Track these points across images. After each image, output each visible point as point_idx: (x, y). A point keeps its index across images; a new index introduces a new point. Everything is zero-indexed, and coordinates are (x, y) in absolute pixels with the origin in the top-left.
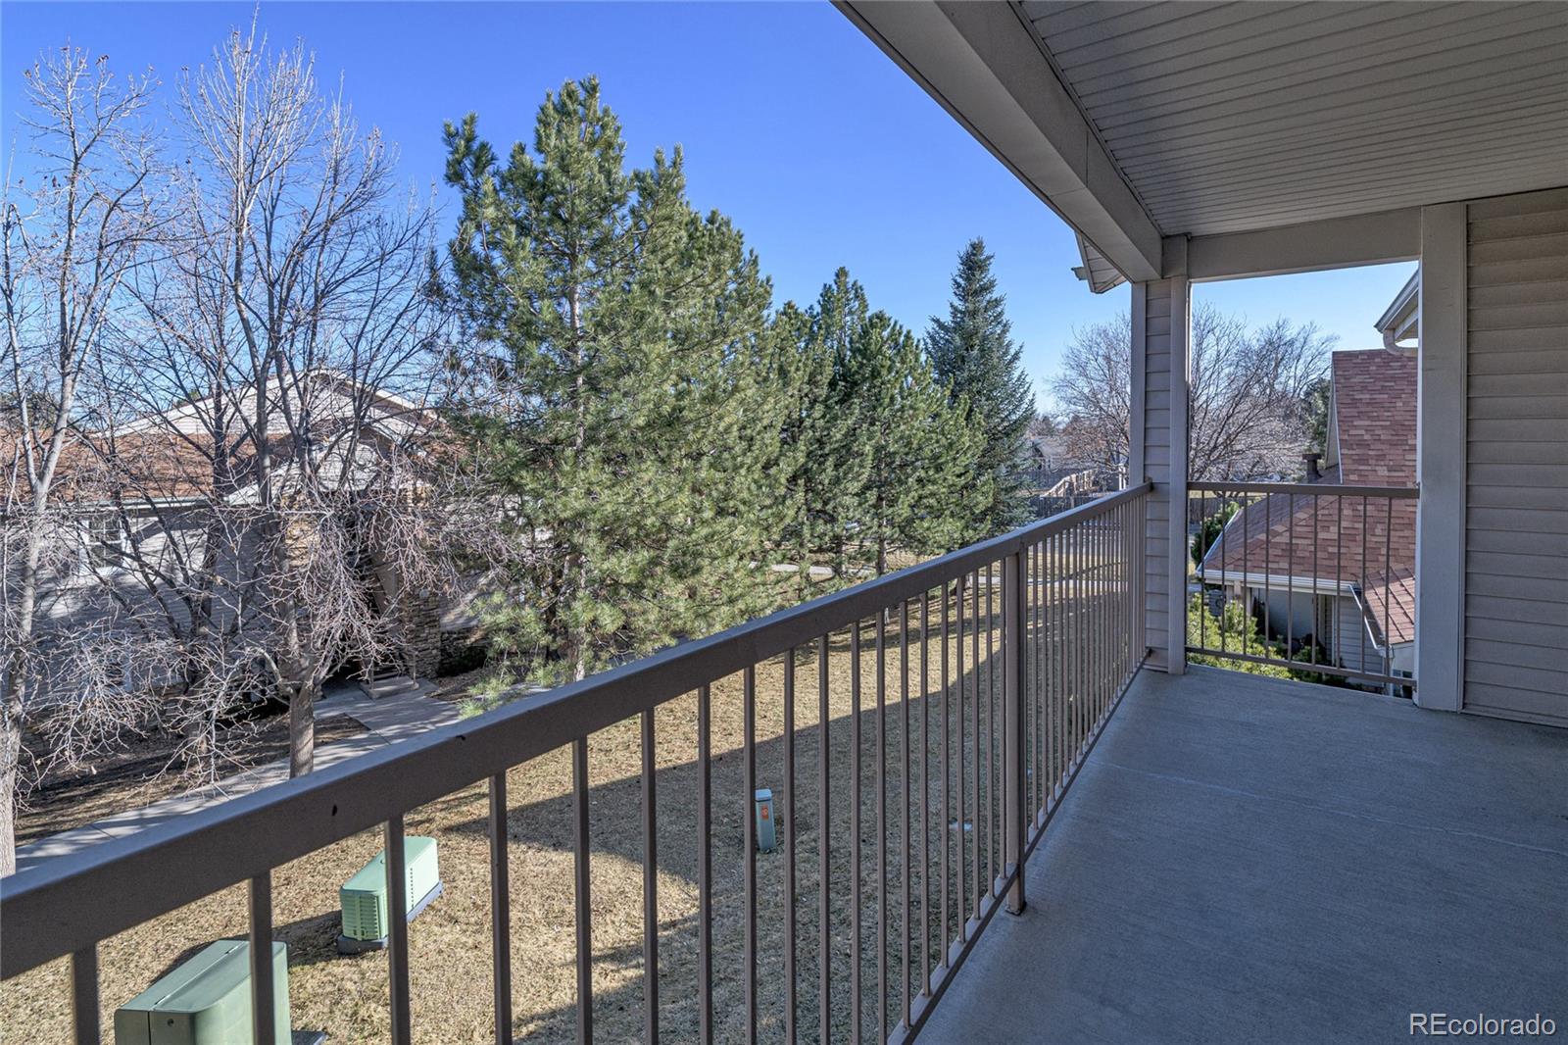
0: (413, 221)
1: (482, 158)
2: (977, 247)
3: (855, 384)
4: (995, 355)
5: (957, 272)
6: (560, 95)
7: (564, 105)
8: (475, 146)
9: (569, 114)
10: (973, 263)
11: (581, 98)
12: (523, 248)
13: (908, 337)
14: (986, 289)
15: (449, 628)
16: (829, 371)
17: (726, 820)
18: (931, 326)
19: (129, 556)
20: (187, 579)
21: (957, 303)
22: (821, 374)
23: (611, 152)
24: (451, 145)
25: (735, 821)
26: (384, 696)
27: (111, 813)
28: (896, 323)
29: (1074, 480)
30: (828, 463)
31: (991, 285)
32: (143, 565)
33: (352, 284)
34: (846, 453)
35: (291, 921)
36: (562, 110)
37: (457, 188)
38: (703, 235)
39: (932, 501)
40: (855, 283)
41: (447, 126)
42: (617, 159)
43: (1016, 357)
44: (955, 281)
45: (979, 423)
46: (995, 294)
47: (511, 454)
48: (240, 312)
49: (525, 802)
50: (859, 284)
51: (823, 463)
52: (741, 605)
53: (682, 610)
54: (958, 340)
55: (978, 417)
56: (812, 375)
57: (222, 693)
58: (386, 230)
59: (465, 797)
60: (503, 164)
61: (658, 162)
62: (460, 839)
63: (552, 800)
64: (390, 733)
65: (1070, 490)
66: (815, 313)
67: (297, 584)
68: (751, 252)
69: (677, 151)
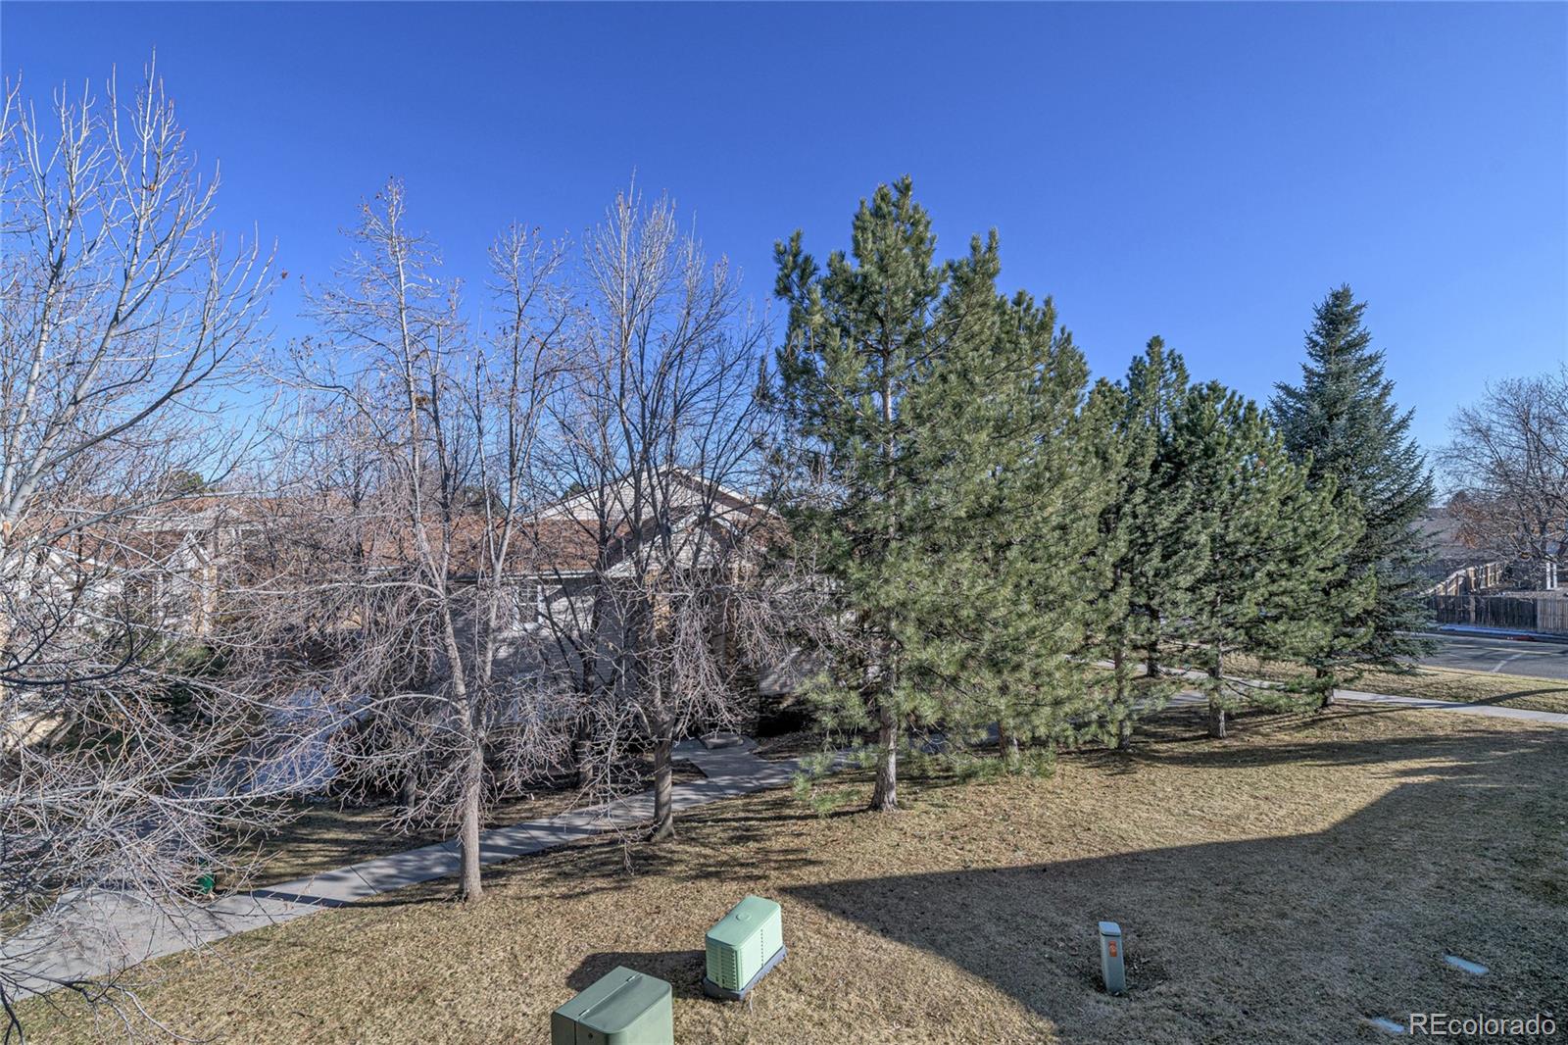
0: (750, 335)
1: (805, 269)
2: (1340, 297)
3: (1182, 464)
4: (1373, 424)
5: (1312, 329)
6: (875, 200)
7: (879, 208)
8: (800, 259)
9: (883, 217)
10: (1336, 316)
11: (894, 199)
12: (847, 349)
13: (1251, 408)
14: (1356, 345)
15: (766, 693)
16: (1152, 453)
17: (1061, 944)
18: (1275, 394)
19: (543, 616)
20: (581, 636)
21: (1312, 364)
22: (1143, 455)
23: (922, 246)
24: (780, 262)
25: (1073, 948)
26: (716, 747)
27: (532, 818)
28: (1234, 393)
29: (1471, 574)
30: (1154, 554)
31: (1363, 340)
32: (554, 624)
33: (702, 395)
34: (1173, 543)
35: (664, 950)
36: (877, 213)
37: (785, 301)
38: (1011, 318)
39: (1286, 599)
40: (1172, 352)
41: (778, 245)
42: (928, 253)
43: (1403, 424)
44: (1310, 339)
45: (1354, 508)
46: (1368, 351)
47: (838, 544)
48: (623, 423)
49: (849, 877)
50: (1177, 353)
51: (1147, 552)
52: (1067, 708)
53: (1003, 708)
54: (1316, 408)
55: (1352, 499)
56: (1132, 457)
57: (613, 743)
58: (726, 344)
59: (793, 860)
60: (824, 272)
61: (974, 249)
62: (794, 902)
63: (874, 880)
64: (723, 783)
65: (1465, 587)
66: (1123, 388)
67: (671, 659)
68: (1063, 330)
69: (992, 235)
